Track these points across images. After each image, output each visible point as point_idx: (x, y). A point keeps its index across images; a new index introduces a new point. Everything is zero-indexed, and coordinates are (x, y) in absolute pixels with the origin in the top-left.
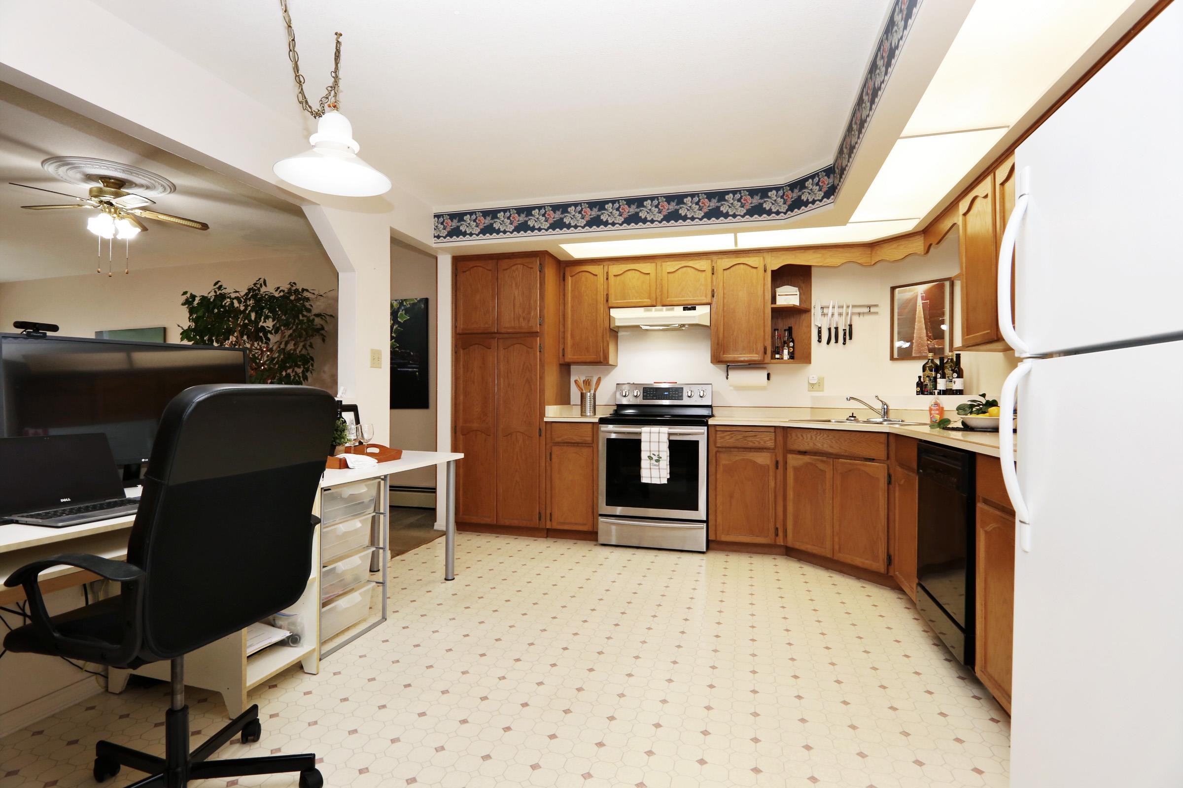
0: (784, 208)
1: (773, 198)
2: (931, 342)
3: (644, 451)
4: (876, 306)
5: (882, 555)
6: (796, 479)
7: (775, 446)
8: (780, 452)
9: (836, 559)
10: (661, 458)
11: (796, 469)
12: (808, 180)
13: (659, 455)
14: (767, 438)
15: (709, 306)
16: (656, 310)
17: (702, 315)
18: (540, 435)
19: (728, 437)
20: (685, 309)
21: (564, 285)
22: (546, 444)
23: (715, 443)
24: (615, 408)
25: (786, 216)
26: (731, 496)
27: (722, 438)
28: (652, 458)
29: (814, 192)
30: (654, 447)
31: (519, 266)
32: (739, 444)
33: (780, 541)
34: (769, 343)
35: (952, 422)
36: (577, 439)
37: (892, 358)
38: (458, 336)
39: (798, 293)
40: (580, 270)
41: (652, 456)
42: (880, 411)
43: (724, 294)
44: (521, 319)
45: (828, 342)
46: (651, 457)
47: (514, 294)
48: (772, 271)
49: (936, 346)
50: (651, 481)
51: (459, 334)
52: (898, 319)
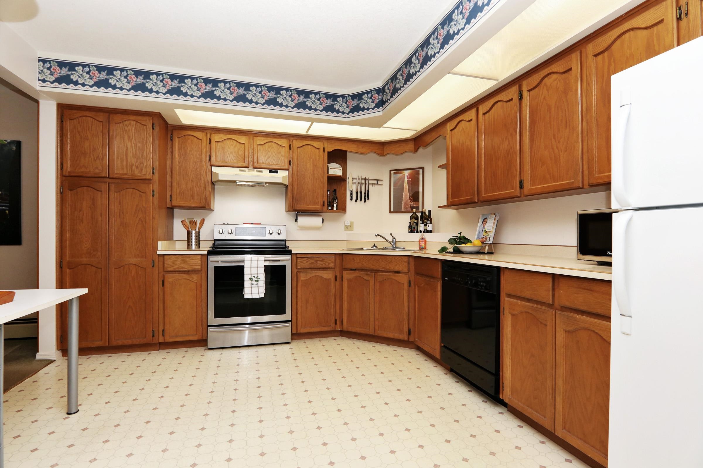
0: (347, 110)
1: (340, 102)
2: (412, 203)
3: (246, 274)
4: (382, 180)
5: (406, 330)
6: (349, 287)
7: (335, 266)
8: (338, 269)
9: (376, 335)
10: (259, 279)
11: (349, 281)
12: (364, 95)
13: (258, 277)
14: (330, 262)
15: (287, 171)
16: (249, 171)
17: (281, 176)
18: (153, 266)
19: (305, 262)
20: (270, 172)
21: (172, 144)
22: (158, 273)
23: (296, 265)
24: (213, 242)
25: (348, 116)
26: (307, 302)
27: (301, 262)
28: (253, 280)
29: (369, 102)
30: (254, 271)
31: (132, 122)
32: (312, 266)
33: (338, 328)
34: (326, 199)
35: (448, 249)
36: (188, 268)
37: (390, 212)
38: (64, 178)
39: (341, 168)
40: (187, 134)
41: (253, 278)
42: (392, 242)
43: (297, 164)
44: (134, 168)
45: (356, 201)
46: (251, 278)
47: (127, 146)
48: (328, 152)
49: (415, 205)
50: (252, 296)
51: (65, 176)
52: (394, 189)
